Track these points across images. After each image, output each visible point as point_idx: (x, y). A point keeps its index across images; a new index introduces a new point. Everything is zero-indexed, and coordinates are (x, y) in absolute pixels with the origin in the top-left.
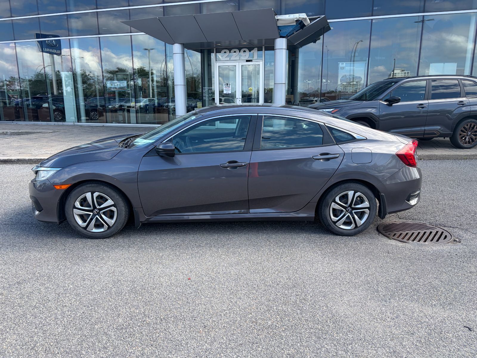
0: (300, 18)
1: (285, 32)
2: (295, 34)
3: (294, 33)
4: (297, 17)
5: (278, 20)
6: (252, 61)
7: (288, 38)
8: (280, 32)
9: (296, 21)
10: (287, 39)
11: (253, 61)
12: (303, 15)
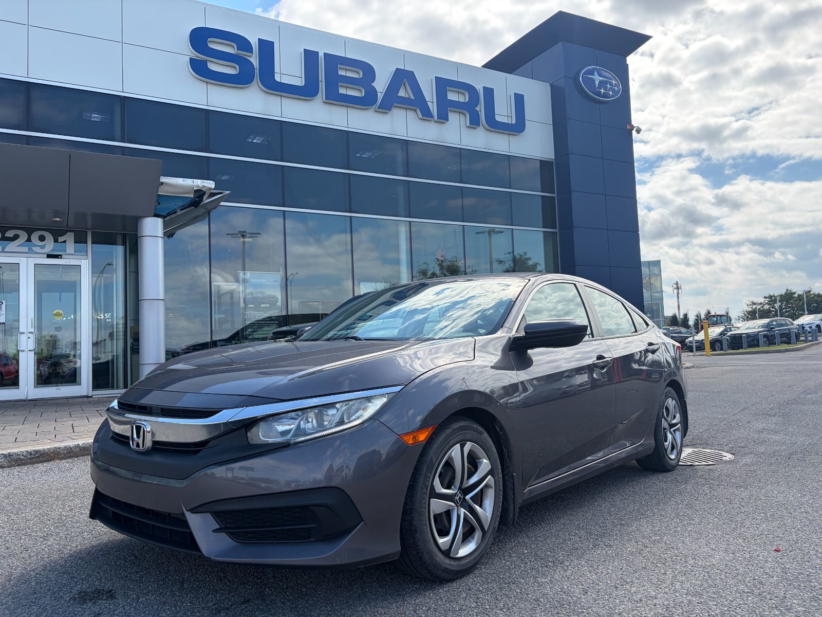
0: (204, 186)
1: (166, 207)
2: (178, 214)
3: (176, 212)
4: (200, 185)
5: (162, 183)
6: (61, 258)
7: (166, 219)
8: (157, 207)
9: (196, 191)
10: (164, 221)
11: (63, 257)
12: (210, 184)
